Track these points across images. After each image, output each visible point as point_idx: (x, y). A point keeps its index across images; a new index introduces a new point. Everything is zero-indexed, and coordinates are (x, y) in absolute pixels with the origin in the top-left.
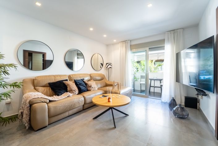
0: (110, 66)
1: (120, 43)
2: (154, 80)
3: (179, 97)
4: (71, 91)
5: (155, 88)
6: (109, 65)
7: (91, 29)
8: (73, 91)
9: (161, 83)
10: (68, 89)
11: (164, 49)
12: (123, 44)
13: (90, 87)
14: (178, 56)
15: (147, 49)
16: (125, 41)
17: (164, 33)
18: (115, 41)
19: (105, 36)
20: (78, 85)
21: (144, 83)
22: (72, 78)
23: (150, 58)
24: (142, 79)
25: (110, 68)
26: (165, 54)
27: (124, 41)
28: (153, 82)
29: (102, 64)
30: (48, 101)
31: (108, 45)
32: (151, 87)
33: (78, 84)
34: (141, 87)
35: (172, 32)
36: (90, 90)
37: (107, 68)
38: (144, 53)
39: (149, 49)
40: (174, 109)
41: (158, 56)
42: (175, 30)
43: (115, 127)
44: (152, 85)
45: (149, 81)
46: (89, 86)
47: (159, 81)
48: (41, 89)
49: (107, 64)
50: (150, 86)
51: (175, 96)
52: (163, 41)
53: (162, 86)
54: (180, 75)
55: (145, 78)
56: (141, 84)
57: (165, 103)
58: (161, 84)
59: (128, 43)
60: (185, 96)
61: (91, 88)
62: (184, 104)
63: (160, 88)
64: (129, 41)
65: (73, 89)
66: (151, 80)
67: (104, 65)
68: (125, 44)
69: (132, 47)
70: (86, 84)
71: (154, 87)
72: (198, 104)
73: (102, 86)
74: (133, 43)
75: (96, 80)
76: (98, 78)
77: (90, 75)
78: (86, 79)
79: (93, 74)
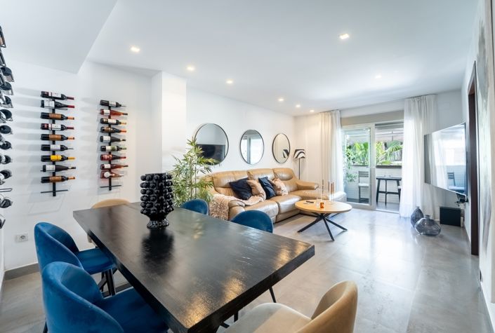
0: (301, 155)
1: (320, 114)
2: (386, 180)
3: (431, 209)
4: (258, 194)
5: (388, 195)
6: (301, 152)
7: (281, 100)
9: (398, 185)
10: (254, 191)
11: (402, 126)
12: (327, 116)
13: (280, 189)
14: (426, 139)
15: (372, 125)
16: (330, 112)
17: (403, 100)
18: (312, 111)
19: (298, 106)
21: (368, 185)
22: (252, 176)
23: (376, 139)
24: (361, 179)
25: (303, 157)
26: (403, 135)
27: (328, 112)
28: (383, 183)
29: (286, 151)
30: (244, 205)
31: (296, 118)
32: (380, 194)
34: (360, 193)
35: (416, 100)
36: (280, 195)
37: (296, 158)
39: (376, 125)
40: (419, 222)
41: (393, 135)
42: (421, 96)
44: (382, 188)
45: (377, 181)
46: (278, 188)
47: (396, 182)
48: (222, 190)
49: (296, 151)
50: (378, 192)
51: (423, 207)
52: (400, 114)
53: (400, 190)
54: (432, 171)
55: (369, 176)
56: (360, 187)
57: (405, 218)
58: (399, 187)
59: (335, 114)
60: (441, 206)
61: (281, 192)
62: (439, 220)
63: (398, 195)
64: (338, 111)
66: (379, 180)
67: (292, 153)
68: (330, 117)
69: (343, 122)
70: (273, 185)
71: (386, 193)
72: (462, 218)
73: (292, 189)
74: (346, 115)
75: (283, 179)
76: (285, 176)
77: (273, 170)
78: (270, 176)
79: (277, 169)
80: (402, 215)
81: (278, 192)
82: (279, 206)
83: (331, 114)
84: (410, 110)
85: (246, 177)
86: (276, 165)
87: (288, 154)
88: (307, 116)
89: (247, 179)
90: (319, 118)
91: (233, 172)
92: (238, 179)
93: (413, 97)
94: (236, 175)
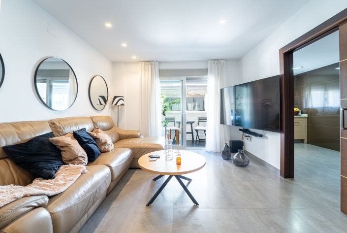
0: (121, 102)
1: (140, 63)
4: (75, 159)
6: (120, 99)
7: (108, 25)
8: (80, 159)
9: (191, 127)
13: (105, 143)
14: (222, 92)
15: (184, 79)
16: (150, 62)
17: (206, 61)
18: (134, 57)
19: (124, 45)
20: (85, 142)
22: (60, 128)
25: (123, 105)
26: (207, 88)
27: (147, 61)
29: (103, 97)
30: (47, 199)
31: (114, 63)
33: (85, 140)
35: (216, 62)
36: (107, 151)
37: (116, 104)
38: (180, 84)
39: (187, 79)
42: (218, 60)
43: (197, 204)
46: (103, 142)
49: (115, 97)
52: (205, 71)
59: (155, 65)
60: (230, 140)
61: (107, 147)
63: (191, 134)
64: (157, 63)
65: (79, 155)
67: (110, 100)
68: (150, 67)
69: (162, 73)
70: (96, 139)
72: (243, 147)
73: (114, 139)
74: (164, 67)
75: (105, 129)
76: (105, 125)
77: (92, 118)
78: (88, 127)
79: (96, 117)
80: (207, 150)
81: (103, 147)
82: (112, 171)
83: (151, 64)
84: (211, 70)
85: (48, 130)
86: (94, 113)
87: (105, 101)
88: (126, 63)
89: (51, 135)
90: (139, 68)
91: (15, 125)
92: (28, 137)
93: (214, 60)
94: (23, 129)
